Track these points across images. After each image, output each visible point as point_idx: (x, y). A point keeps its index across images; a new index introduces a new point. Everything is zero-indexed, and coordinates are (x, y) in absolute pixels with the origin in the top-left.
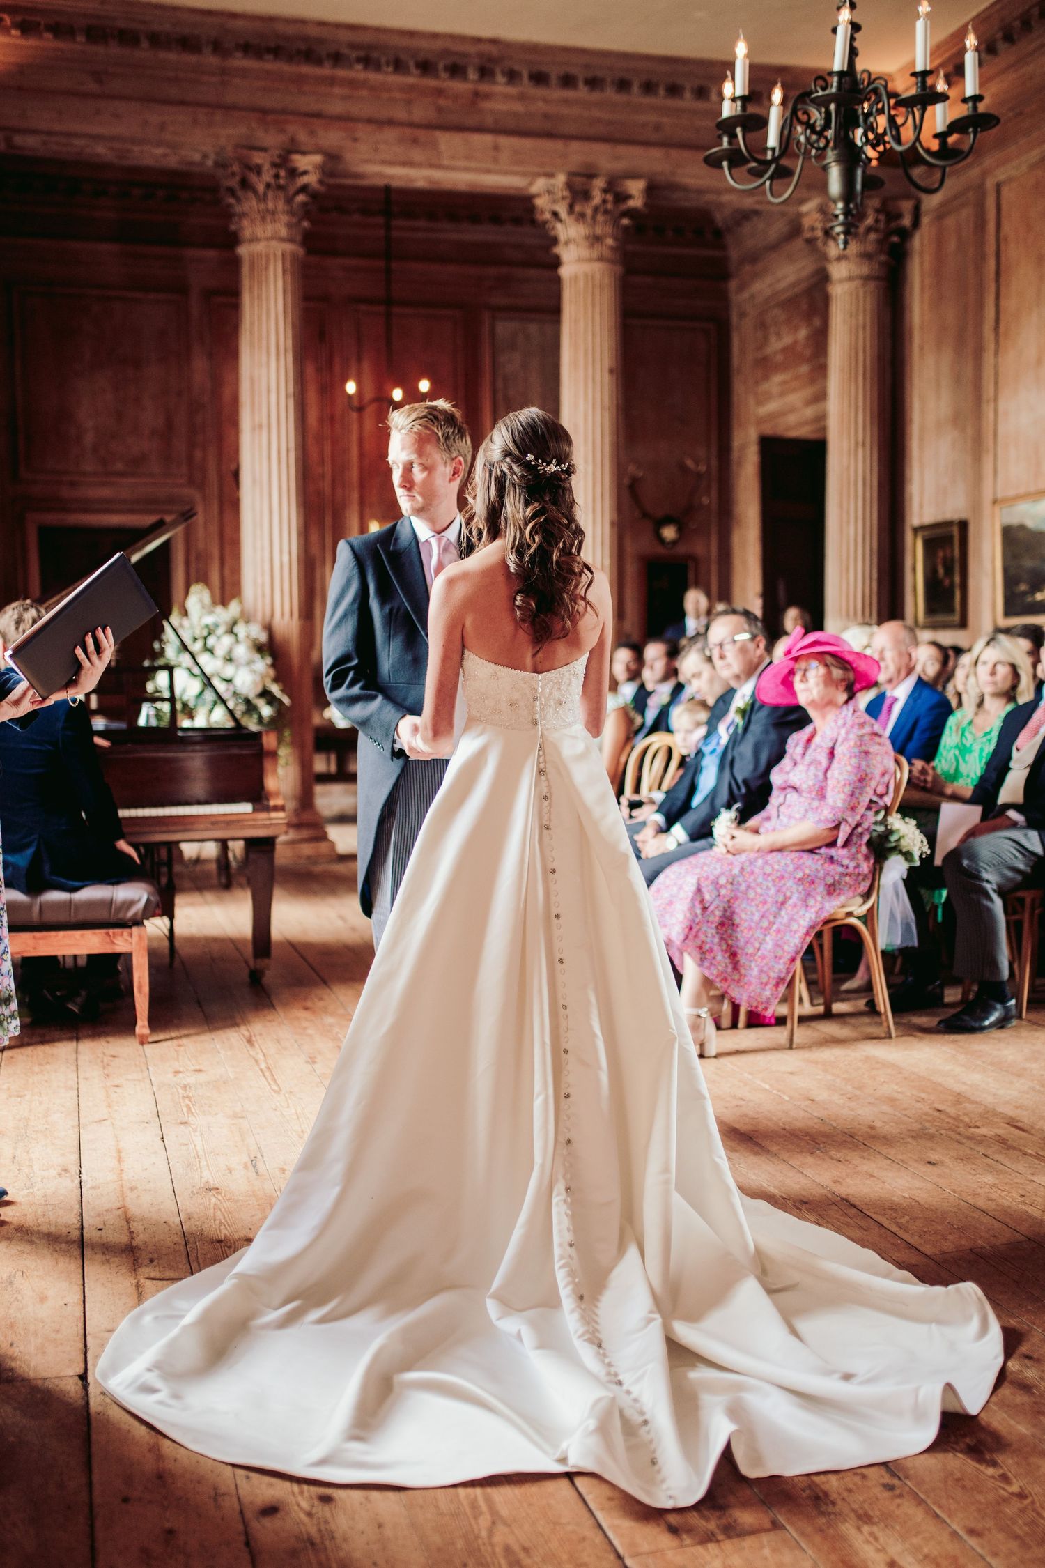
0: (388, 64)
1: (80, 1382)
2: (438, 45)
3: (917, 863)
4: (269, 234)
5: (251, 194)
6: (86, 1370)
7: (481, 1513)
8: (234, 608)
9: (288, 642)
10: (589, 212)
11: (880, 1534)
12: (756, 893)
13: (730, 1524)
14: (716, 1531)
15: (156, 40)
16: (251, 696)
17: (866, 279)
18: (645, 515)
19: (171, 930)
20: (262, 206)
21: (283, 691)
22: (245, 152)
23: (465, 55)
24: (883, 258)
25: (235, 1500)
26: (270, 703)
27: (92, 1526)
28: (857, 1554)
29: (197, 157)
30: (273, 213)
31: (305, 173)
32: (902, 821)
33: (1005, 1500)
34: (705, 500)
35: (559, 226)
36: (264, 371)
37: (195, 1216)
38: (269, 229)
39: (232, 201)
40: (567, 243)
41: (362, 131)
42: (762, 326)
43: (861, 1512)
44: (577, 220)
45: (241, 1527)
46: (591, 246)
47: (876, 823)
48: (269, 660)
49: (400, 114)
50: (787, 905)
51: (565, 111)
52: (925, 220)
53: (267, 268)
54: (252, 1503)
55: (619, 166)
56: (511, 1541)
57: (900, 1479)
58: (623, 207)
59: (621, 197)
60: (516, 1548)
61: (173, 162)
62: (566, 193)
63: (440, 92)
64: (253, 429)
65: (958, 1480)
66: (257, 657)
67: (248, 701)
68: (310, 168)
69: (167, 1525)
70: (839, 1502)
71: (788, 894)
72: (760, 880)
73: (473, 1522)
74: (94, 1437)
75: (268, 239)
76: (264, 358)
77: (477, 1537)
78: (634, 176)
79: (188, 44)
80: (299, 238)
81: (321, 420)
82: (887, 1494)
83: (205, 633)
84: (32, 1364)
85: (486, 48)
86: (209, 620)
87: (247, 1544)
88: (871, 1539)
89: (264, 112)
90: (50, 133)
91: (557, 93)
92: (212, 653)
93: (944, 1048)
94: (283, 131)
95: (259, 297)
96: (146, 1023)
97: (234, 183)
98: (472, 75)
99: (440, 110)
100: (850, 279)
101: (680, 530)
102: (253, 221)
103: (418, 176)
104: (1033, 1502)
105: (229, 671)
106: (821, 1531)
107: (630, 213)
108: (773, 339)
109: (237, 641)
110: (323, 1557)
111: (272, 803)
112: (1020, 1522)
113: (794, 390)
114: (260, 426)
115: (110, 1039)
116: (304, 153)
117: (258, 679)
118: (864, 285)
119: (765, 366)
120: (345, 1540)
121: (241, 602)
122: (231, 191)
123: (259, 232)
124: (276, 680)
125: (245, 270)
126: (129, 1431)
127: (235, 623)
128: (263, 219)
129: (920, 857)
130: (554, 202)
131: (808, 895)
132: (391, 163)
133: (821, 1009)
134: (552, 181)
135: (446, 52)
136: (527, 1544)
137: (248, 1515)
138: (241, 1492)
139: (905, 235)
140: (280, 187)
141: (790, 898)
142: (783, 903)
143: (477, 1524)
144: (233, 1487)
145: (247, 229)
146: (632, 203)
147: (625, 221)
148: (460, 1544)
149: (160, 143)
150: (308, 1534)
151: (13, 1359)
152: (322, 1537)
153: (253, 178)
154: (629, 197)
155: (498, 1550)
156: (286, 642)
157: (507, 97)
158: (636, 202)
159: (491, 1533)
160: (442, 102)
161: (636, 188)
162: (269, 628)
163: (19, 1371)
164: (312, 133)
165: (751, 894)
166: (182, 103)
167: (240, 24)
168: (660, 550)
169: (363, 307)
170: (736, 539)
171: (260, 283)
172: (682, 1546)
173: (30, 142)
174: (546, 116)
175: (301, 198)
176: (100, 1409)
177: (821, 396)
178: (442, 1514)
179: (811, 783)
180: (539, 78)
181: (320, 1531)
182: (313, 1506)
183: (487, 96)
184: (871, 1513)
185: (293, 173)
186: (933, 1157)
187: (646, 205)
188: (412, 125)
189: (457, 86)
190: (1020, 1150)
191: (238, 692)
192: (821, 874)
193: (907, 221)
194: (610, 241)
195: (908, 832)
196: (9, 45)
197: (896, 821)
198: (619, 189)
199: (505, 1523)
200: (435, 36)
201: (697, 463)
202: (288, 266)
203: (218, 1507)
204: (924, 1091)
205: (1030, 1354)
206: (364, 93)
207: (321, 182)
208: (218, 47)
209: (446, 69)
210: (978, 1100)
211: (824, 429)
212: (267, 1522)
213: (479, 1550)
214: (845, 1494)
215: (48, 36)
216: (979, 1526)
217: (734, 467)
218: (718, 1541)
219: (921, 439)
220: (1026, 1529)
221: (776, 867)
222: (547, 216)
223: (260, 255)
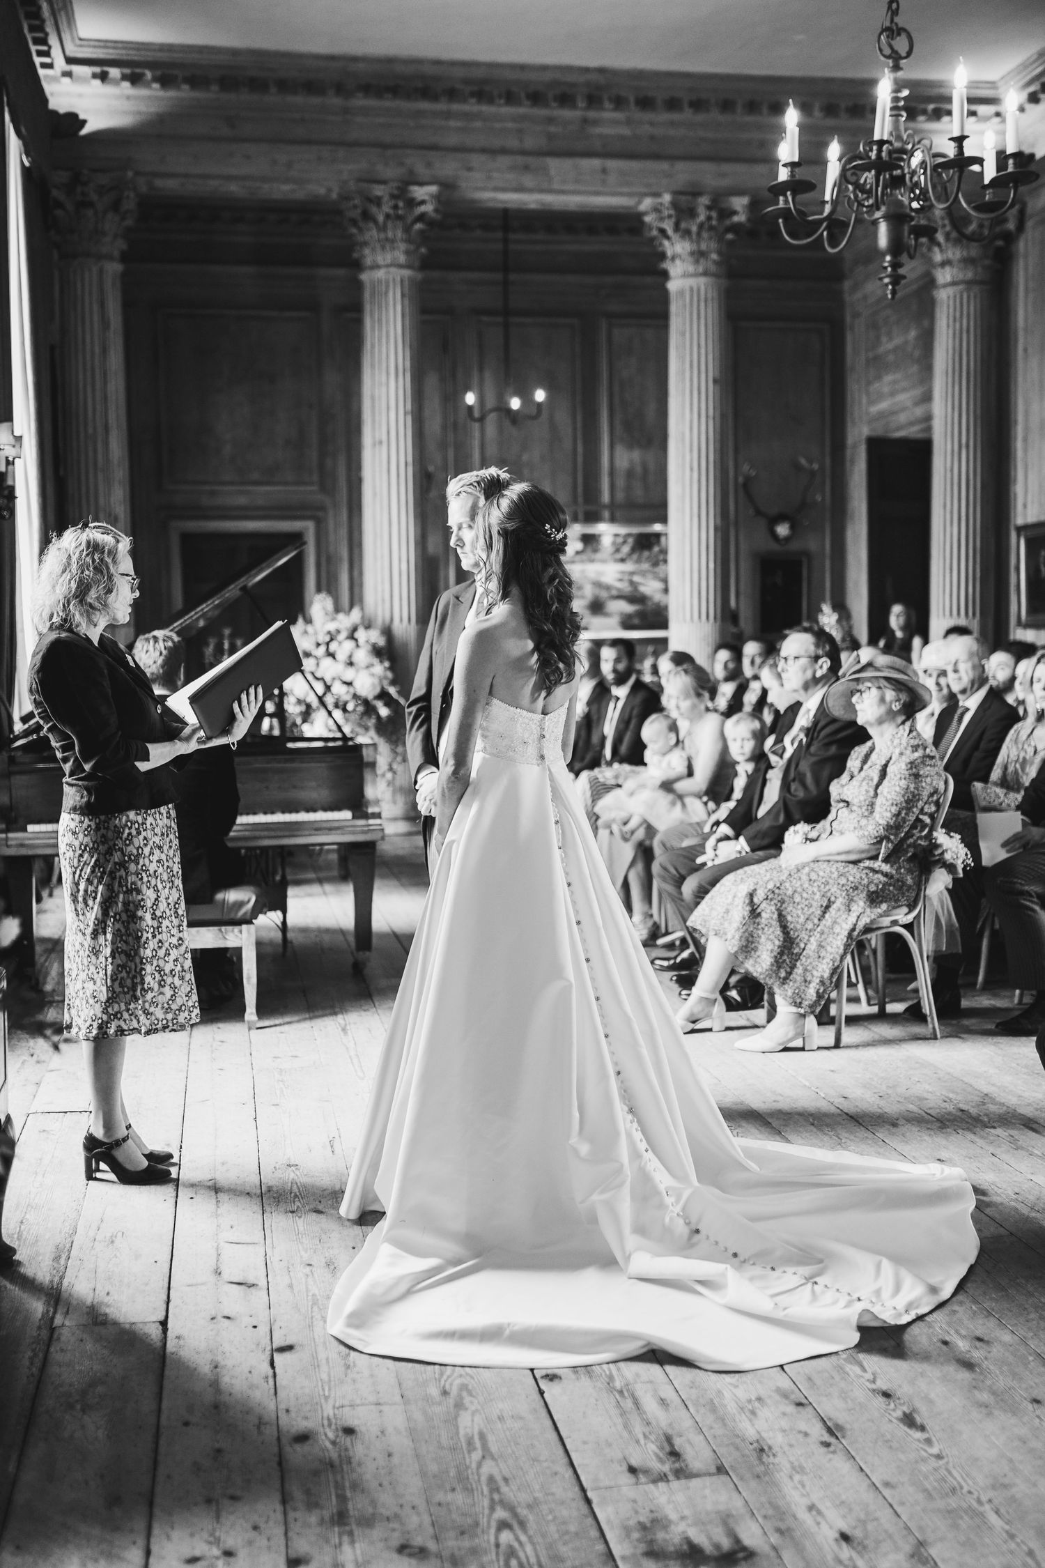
0: (500, 97)
1: (160, 1328)
2: (548, 76)
3: (961, 875)
4: (389, 261)
5: (371, 225)
6: (167, 1317)
7: (475, 1449)
8: (356, 615)
9: (407, 645)
10: (694, 229)
11: (807, 1483)
12: (802, 898)
13: (681, 1468)
14: (669, 1473)
15: (284, 86)
16: (370, 697)
17: (969, 283)
18: (759, 513)
19: (284, 923)
20: (382, 236)
21: (399, 692)
22: (365, 185)
23: (573, 85)
24: (987, 262)
25: (275, 1428)
26: (386, 705)
27: (157, 1443)
28: (784, 1497)
29: (322, 191)
30: (393, 241)
31: (423, 202)
32: (946, 836)
33: (924, 1460)
34: (818, 498)
35: (666, 243)
36: (384, 389)
37: (275, 1189)
38: (389, 258)
39: (354, 231)
40: (673, 259)
41: (476, 160)
42: (874, 326)
43: (796, 1464)
44: (683, 237)
45: (276, 1450)
46: (697, 262)
47: (920, 838)
48: (387, 664)
49: (513, 143)
50: (831, 909)
51: (672, 132)
52: (1029, 224)
53: (386, 293)
54: (288, 1432)
55: (725, 183)
56: (495, 1472)
57: (837, 1438)
58: (728, 222)
59: (727, 213)
60: (498, 1478)
61: (300, 194)
62: (672, 212)
63: (550, 120)
64: (374, 445)
65: (887, 1441)
66: (376, 661)
67: (366, 702)
68: (426, 198)
69: (217, 1446)
70: (780, 1455)
71: (833, 899)
72: (806, 885)
73: (467, 1456)
74: (167, 1372)
75: (387, 266)
76: (384, 378)
77: (467, 1468)
78: (739, 193)
79: (312, 87)
80: (417, 264)
81: (444, 427)
82: (824, 1450)
83: (328, 639)
84: (123, 1310)
85: (593, 77)
86: (332, 626)
87: (280, 1464)
88: (799, 1486)
89: (384, 146)
90: (186, 176)
91: (665, 116)
92: (334, 658)
93: (985, 1050)
94: (402, 164)
95: (380, 320)
96: (254, 1011)
97: (356, 214)
98: (581, 103)
99: (551, 137)
100: (953, 284)
101: (792, 528)
102: (373, 250)
103: (531, 200)
104: (947, 1463)
105: (349, 674)
106: (758, 1477)
107: (735, 228)
108: (884, 339)
109: (358, 646)
110: (339, 1478)
111: (370, 810)
112: (932, 1478)
113: (904, 390)
114: (381, 442)
115: (220, 1025)
116: (421, 184)
117: (376, 681)
118: (968, 290)
119: (878, 365)
120: (360, 1464)
121: (362, 609)
122: (354, 222)
123: (380, 260)
124: (393, 683)
125: (367, 295)
126: (195, 1369)
127: (355, 629)
128: (383, 248)
129: (964, 869)
130: (662, 219)
131: (852, 900)
132: (504, 190)
133: (875, 1009)
134: (660, 200)
135: (555, 83)
136: (508, 1475)
137: (284, 1441)
138: (280, 1422)
139: (1010, 238)
140: (399, 217)
141: (834, 903)
142: (828, 907)
143: (470, 1457)
144: (274, 1416)
145: (369, 257)
146: (736, 219)
147: (730, 236)
148: (452, 1473)
149: (287, 180)
150: (330, 1458)
151: (108, 1306)
152: (341, 1461)
153: (374, 209)
154: (735, 213)
155: (484, 1479)
156: (406, 645)
157: (616, 122)
158: (740, 218)
159: (479, 1465)
160: (552, 129)
161: (739, 203)
162: (388, 632)
163: (112, 1316)
164: (429, 165)
165: (797, 898)
166: (309, 142)
167: (361, 66)
168: (774, 547)
169: (485, 318)
170: (849, 535)
171: (380, 307)
172: (637, 1484)
173: (170, 185)
174: (652, 138)
175: (418, 226)
176: (174, 1350)
177: (927, 398)
178: (442, 1448)
179: (862, 798)
180: (645, 103)
181: (340, 1456)
182: (337, 1436)
183: (595, 122)
184: (805, 1465)
185: (412, 203)
186: (944, 1155)
187: (749, 220)
188: (523, 153)
189: (567, 114)
190: (1028, 1151)
191: (358, 694)
192: (865, 882)
193: (1011, 226)
194: (714, 256)
195: (952, 846)
196: (149, 97)
197: (940, 836)
198: (723, 206)
199: (493, 1458)
200: (544, 68)
201: (810, 462)
202: (406, 291)
203: (260, 1433)
204: (953, 1092)
205: (981, 1336)
206: (478, 124)
207: (436, 210)
208: (340, 89)
209: (556, 99)
210: (1003, 1101)
211: (929, 429)
212: (298, 1447)
213: (468, 1478)
214: (786, 1448)
215: (186, 87)
216: (893, 1480)
217: (848, 464)
218: (668, 1481)
219: (1025, 440)
220: (936, 1484)
221: (821, 874)
222: (655, 233)
223: (380, 281)
